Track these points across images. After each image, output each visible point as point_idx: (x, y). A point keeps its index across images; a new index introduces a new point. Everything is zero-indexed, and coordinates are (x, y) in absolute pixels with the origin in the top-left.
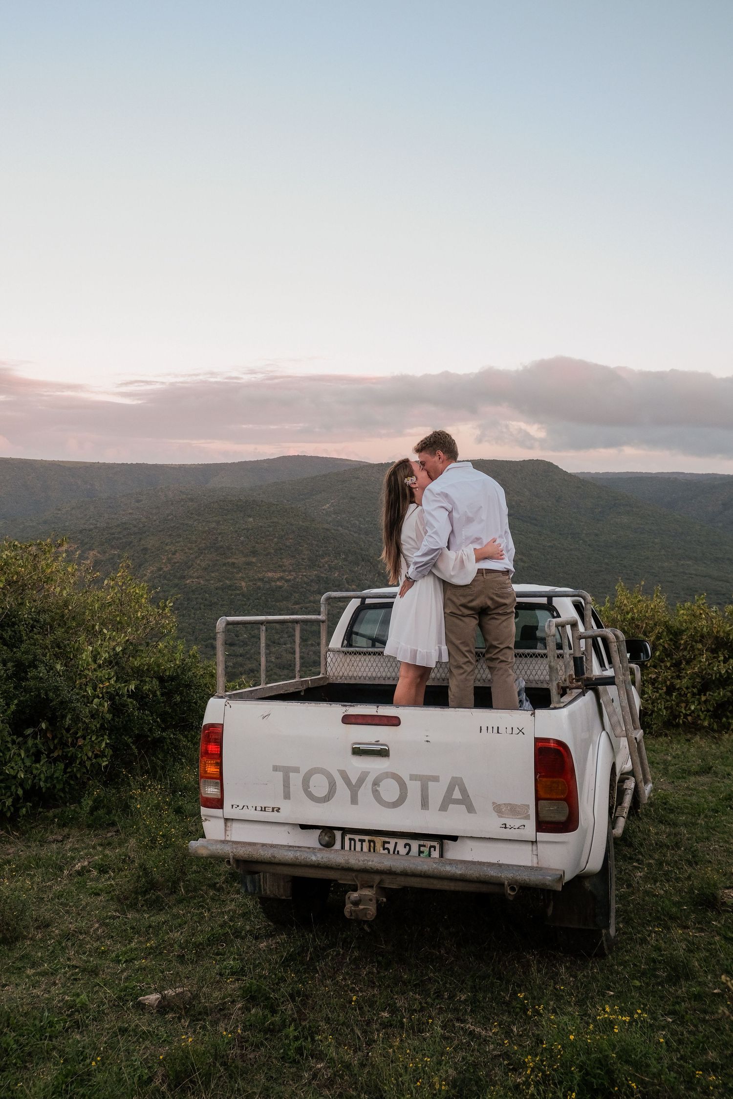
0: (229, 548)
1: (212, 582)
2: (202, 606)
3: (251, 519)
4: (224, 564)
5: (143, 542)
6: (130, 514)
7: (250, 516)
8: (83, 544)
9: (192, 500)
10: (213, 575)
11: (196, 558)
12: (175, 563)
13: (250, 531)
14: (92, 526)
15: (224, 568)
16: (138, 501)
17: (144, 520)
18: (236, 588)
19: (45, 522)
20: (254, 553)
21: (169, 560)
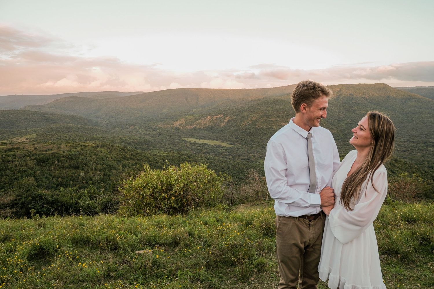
0: (270, 115)
1: (265, 126)
2: (261, 134)
3: (278, 106)
4: (269, 121)
5: (243, 114)
6: (240, 105)
7: (277, 105)
8: (224, 115)
9: (259, 100)
10: (265, 124)
11: (259, 119)
12: (253, 120)
13: (277, 110)
14: (227, 109)
15: (269, 122)
16: (242, 101)
17: (244, 107)
18: (272, 129)
19: (214, 108)
20: (278, 117)
21: (251, 119)
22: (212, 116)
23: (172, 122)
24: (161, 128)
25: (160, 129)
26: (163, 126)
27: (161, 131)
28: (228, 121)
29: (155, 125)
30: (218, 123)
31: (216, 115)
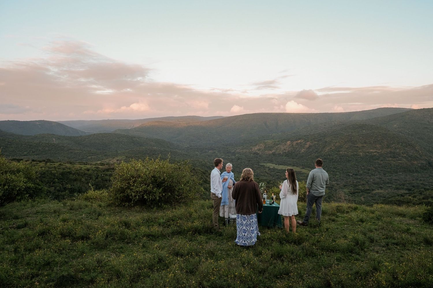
0: (356, 141)
1: (349, 153)
2: (346, 161)
3: (364, 131)
4: (354, 147)
5: (325, 139)
6: (322, 130)
7: (364, 130)
8: (305, 140)
9: (344, 125)
10: (350, 150)
11: (344, 145)
12: (336, 146)
13: (364, 135)
14: (308, 134)
15: (354, 148)
16: (325, 125)
17: (326, 132)
18: (358, 155)
19: (294, 133)
20: (365, 143)
21: (334, 145)
22: (292, 141)
23: (251, 147)
24: (240, 152)
25: (238, 153)
26: (242, 150)
27: (239, 155)
28: (309, 146)
29: (234, 149)
30: (298, 149)
31: (297, 141)
